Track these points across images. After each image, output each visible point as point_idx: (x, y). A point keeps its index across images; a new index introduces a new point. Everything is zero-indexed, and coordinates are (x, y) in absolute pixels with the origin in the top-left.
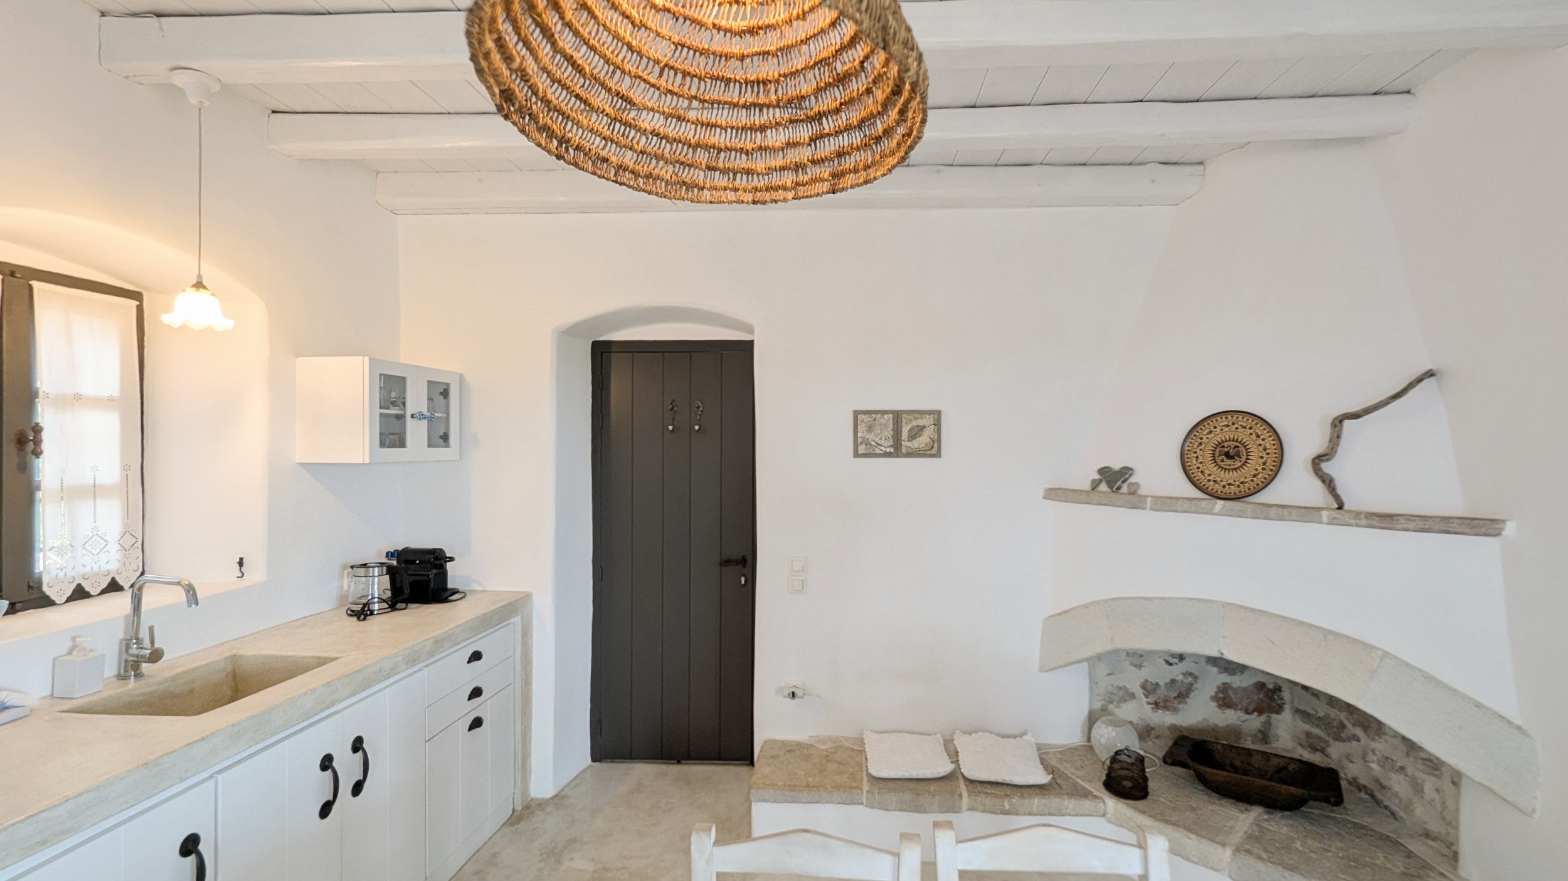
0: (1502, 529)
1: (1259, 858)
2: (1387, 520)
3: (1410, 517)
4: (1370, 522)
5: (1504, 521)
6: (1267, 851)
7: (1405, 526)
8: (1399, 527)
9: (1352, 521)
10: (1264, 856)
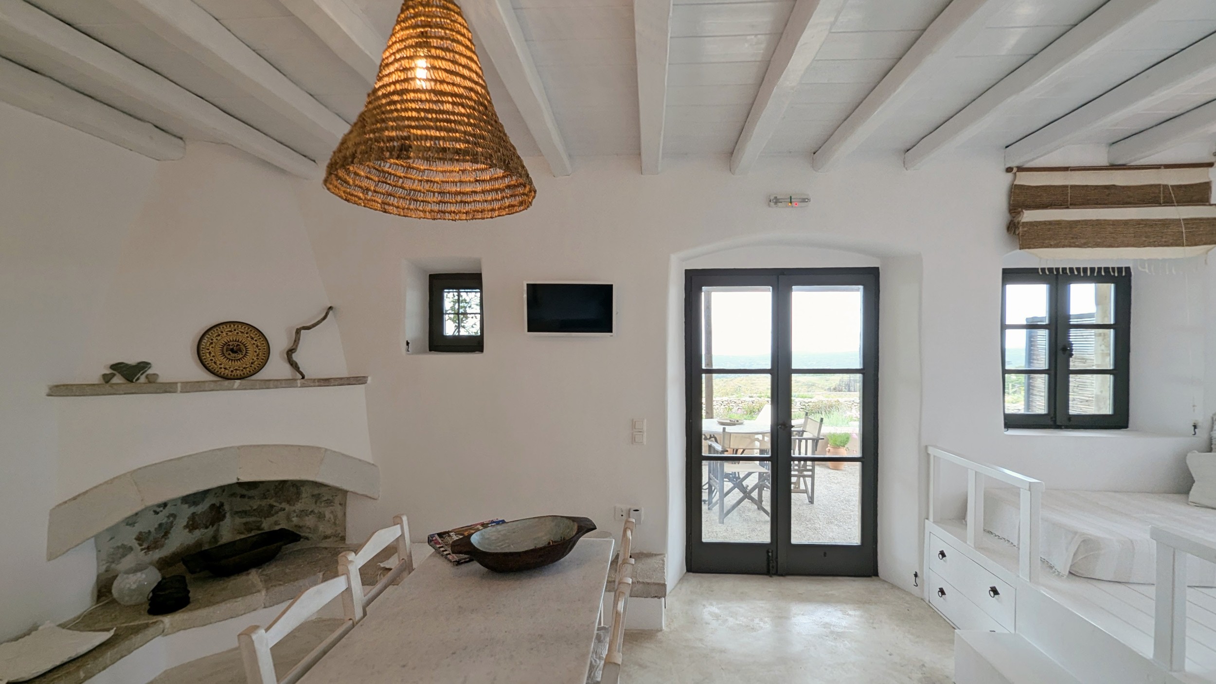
0: (367, 380)
1: (280, 585)
2: (326, 382)
3: (335, 379)
4: (319, 384)
5: (367, 377)
6: (280, 581)
7: (334, 384)
8: (332, 384)
9: (312, 384)
10: (281, 583)
